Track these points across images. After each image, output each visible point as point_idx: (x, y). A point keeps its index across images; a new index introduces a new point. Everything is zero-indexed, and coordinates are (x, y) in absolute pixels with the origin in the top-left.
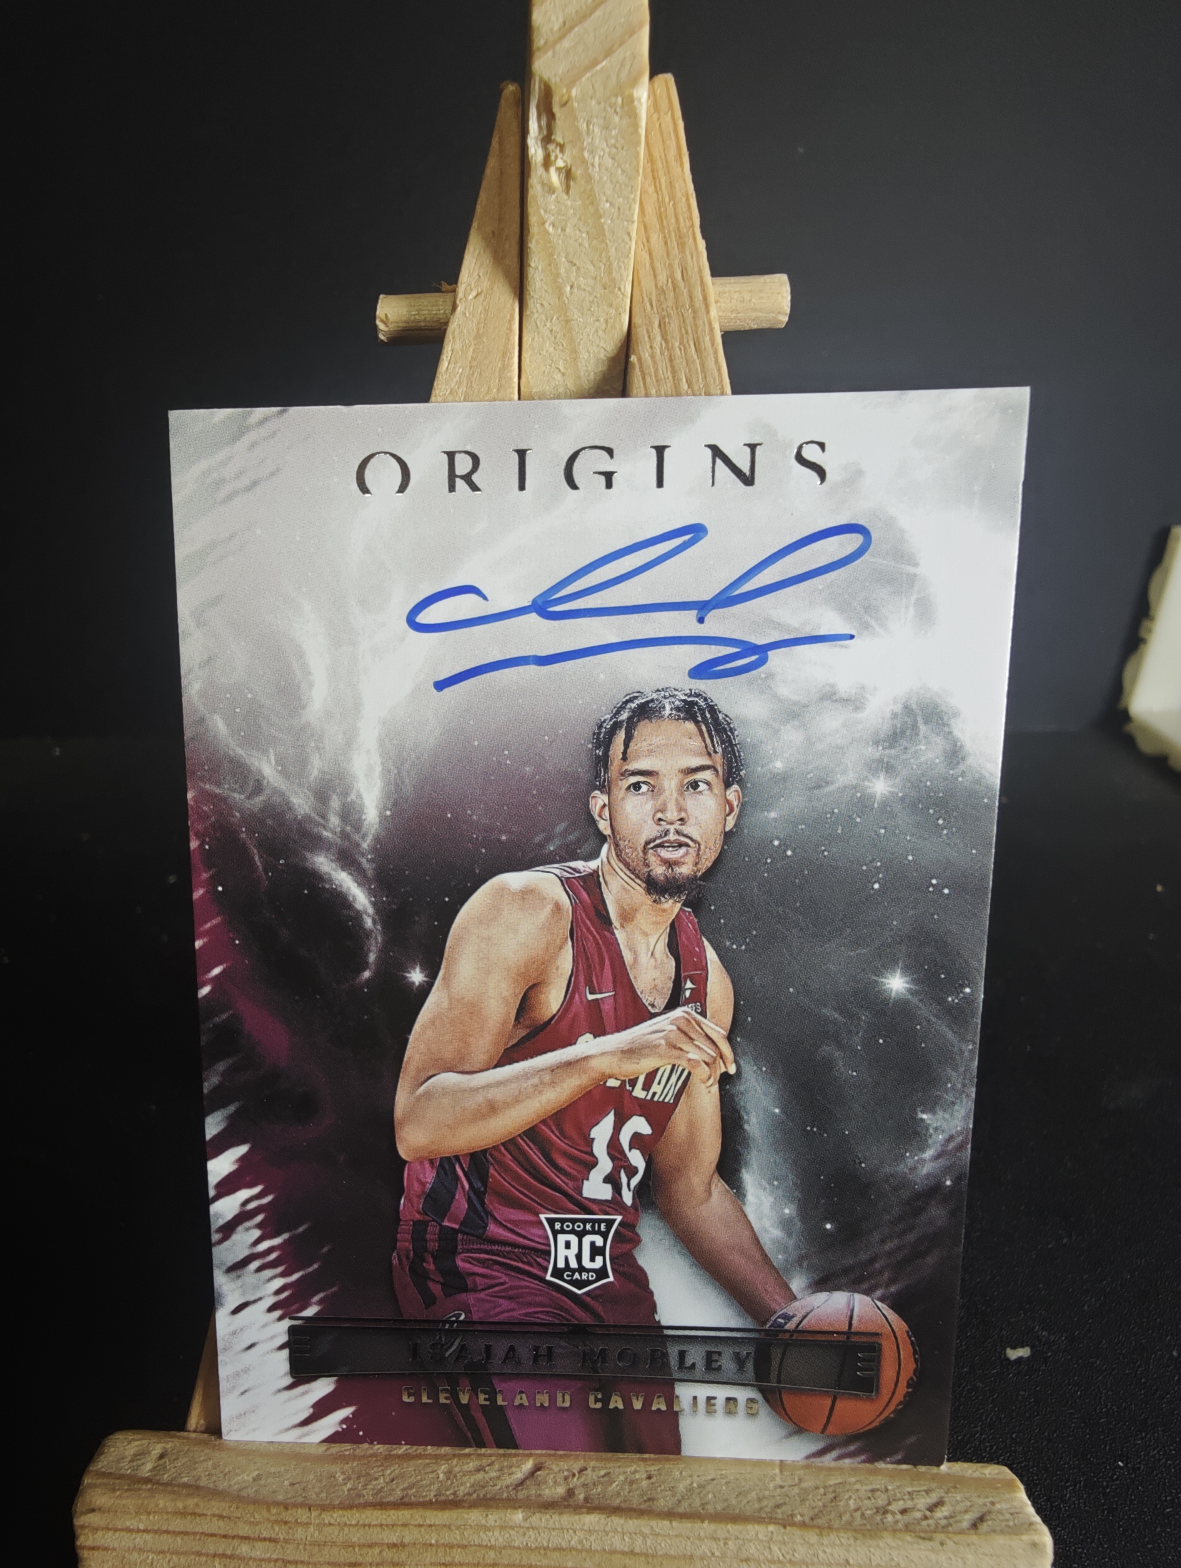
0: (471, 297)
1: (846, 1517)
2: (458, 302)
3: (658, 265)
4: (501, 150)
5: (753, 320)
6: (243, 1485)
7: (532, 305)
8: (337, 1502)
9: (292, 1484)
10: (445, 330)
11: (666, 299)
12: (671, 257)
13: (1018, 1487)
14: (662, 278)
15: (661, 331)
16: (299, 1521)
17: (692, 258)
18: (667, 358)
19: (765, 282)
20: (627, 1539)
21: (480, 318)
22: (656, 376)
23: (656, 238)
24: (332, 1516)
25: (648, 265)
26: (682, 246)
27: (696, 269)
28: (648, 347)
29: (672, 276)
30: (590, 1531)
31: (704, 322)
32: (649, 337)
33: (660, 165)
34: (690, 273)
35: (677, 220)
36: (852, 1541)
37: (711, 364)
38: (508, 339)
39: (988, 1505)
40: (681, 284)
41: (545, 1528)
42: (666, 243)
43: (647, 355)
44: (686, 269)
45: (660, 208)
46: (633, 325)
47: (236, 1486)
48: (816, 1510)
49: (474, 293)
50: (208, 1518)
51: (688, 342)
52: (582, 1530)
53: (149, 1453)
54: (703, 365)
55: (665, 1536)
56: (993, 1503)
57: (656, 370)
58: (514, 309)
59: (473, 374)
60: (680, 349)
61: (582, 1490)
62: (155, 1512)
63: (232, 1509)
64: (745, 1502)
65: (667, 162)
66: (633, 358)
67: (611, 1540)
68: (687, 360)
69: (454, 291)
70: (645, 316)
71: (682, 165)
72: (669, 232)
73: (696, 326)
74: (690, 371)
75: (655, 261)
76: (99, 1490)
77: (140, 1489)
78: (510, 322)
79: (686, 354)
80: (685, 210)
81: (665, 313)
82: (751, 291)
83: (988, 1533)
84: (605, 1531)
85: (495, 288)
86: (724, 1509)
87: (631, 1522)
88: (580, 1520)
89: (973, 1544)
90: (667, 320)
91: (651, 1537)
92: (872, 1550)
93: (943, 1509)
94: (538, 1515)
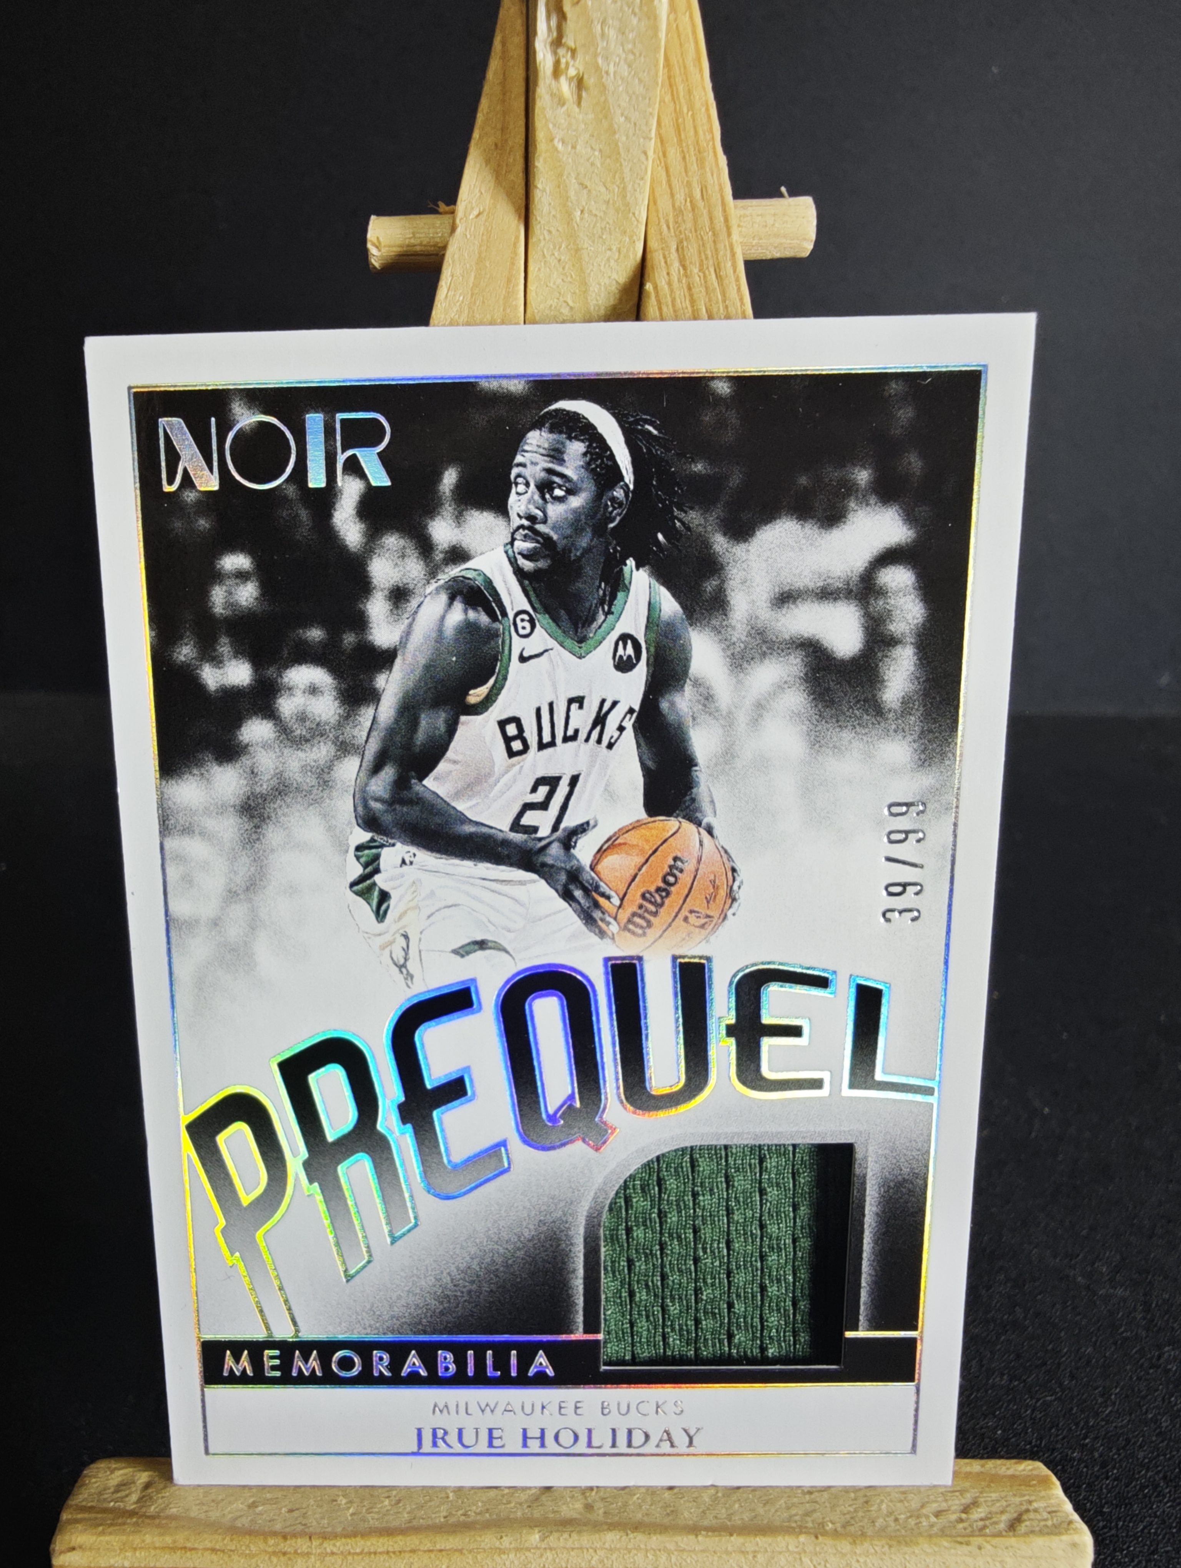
0: (471, 217)
1: (880, 1522)
2: (458, 221)
3: (675, 182)
4: (505, 51)
5: (775, 247)
6: (238, 1514)
7: (537, 229)
8: (339, 1530)
9: (291, 1511)
10: (444, 255)
11: (684, 221)
12: (690, 174)
13: (1053, 1483)
14: (680, 197)
15: (679, 256)
16: (299, 1551)
17: (712, 175)
18: (685, 287)
19: (789, 205)
20: (651, 1557)
21: (482, 240)
22: (674, 305)
23: (673, 153)
24: (334, 1545)
25: (664, 182)
26: (701, 162)
27: (717, 188)
28: (665, 273)
29: (691, 195)
30: (611, 1550)
31: (725, 246)
32: (666, 262)
33: (678, 72)
34: (710, 192)
35: (696, 132)
36: (886, 1547)
37: (732, 293)
38: (513, 264)
39: (1024, 1503)
40: (701, 204)
41: (564, 1548)
42: (684, 158)
43: (664, 282)
44: (706, 188)
45: (677, 120)
46: (648, 250)
47: (230, 1516)
48: (848, 1516)
49: (476, 212)
50: (200, 1552)
51: (708, 268)
52: (602, 1549)
53: (134, 1482)
54: (724, 294)
55: (690, 1551)
56: (1030, 1502)
57: (673, 300)
58: (519, 231)
59: (475, 303)
60: (699, 276)
61: (601, 1504)
62: (141, 1548)
63: (225, 1542)
64: (773, 1511)
65: (685, 68)
66: (649, 286)
67: (633, 1558)
68: (707, 288)
69: (453, 212)
70: (662, 239)
71: (701, 70)
72: (688, 146)
73: (716, 250)
74: (710, 300)
75: (672, 178)
76: (80, 1527)
77: (124, 1524)
78: (515, 245)
79: (706, 282)
80: (705, 121)
81: (683, 236)
82: (774, 215)
83: (1026, 1534)
84: (626, 1548)
85: (498, 207)
86: (752, 1520)
87: (654, 1538)
88: (600, 1539)
89: (1012, 1547)
90: (685, 243)
91: (676, 1553)
92: (907, 1557)
93: (979, 1510)
94: (556, 1535)
